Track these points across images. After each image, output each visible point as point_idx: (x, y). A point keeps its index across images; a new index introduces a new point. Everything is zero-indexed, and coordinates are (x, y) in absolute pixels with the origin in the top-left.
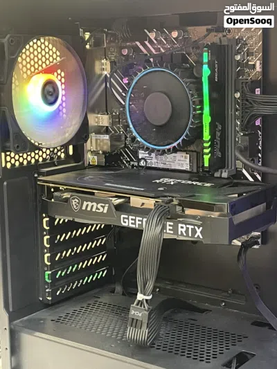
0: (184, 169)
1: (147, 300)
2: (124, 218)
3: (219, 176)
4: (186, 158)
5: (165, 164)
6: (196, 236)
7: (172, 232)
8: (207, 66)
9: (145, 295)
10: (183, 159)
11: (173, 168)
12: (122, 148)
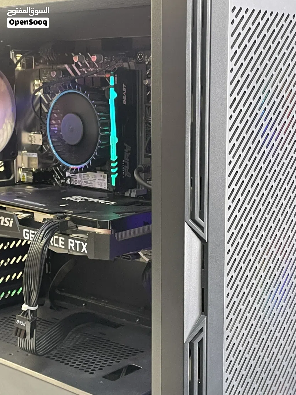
0: (103, 188)
1: (31, 311)
2: (26, 232)
3: (128, 195)
4: (104, 177)
5: (87, 182)
6: (82, 251)
7: (63, 247)
8: (113, 89)
9: (30, 305)
10: (102, 178)
11: (93, 186)
12: (53, 166)
